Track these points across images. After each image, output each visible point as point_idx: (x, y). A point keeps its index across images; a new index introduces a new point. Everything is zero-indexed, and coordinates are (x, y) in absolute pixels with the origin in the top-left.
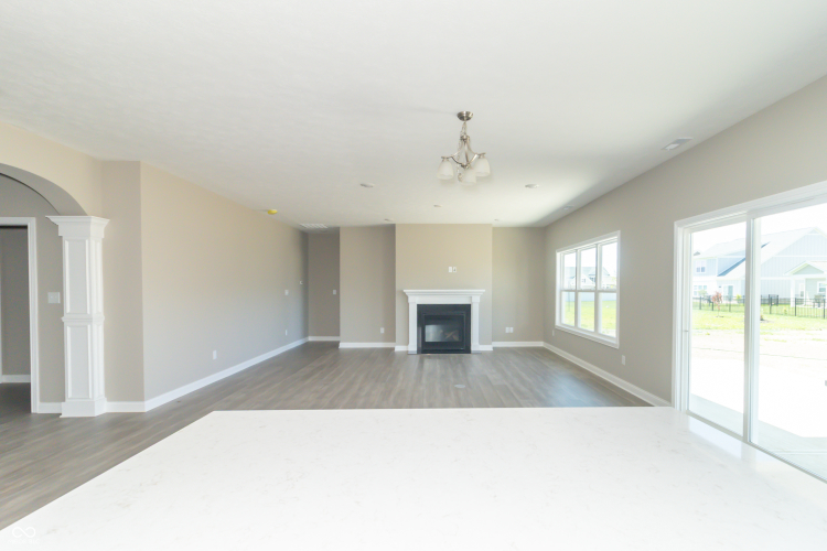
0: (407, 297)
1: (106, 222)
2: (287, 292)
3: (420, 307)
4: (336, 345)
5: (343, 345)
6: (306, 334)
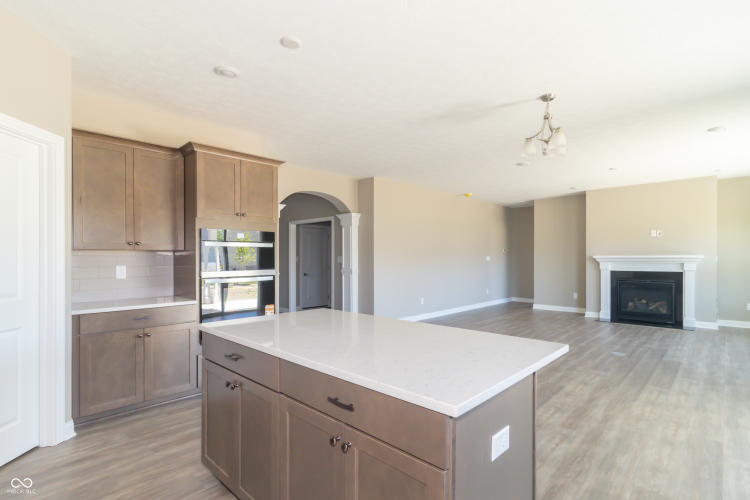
0: (598, 264)
1: (359, 215)
2: (488, 258)
3: (614, 274)
4: (530, 306)
5: (536, 307)
6: (509, 295)
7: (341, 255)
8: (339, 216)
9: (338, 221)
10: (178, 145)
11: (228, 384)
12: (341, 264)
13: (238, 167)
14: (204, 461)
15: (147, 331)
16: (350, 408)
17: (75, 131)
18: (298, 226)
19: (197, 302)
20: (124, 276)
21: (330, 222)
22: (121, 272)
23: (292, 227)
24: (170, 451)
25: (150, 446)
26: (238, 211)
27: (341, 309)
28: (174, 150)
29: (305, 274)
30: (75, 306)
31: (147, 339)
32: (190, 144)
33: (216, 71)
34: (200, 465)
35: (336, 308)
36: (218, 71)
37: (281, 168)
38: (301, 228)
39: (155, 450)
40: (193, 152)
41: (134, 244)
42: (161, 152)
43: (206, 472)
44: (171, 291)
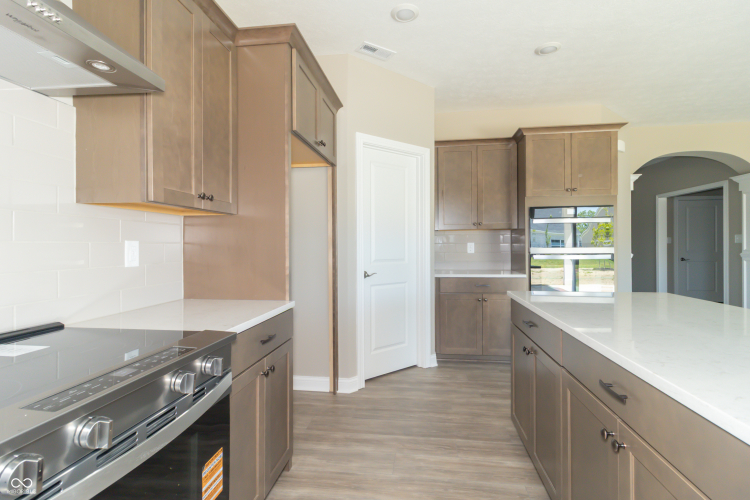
7: (740, 232)
8: (735, 179)
9: (734, 186)
10: (511, 135)
11: (525, 349)
12: (740, 245)
13: (567, 142)
14: (513, 418)
15: (485, 296)
16: (622, 399)
17: (437, 143)
18: (670, 200)
19: (525, 276)
20: (473, 252)
21: (721, 189)
22: (471, 248)
23: (662, 203)
24: (493, 401)
25: (481, 391)
26: (568, 186)
27: (740, 304)
28: (508, 140)
29: (683, 259)
30: (437, 271)
31: (484, 303)
32: (520, 130)
33: (537, 52)
34: (510, 422)
35: (732, 303)
36: (540, 52)
37: (621, 132)
38: (676, 202)
39: (483, 395)
40: (523, 137)
41: (478, 225)
42: (497, 144)
43: (512, 429)
44: (508, 266)
